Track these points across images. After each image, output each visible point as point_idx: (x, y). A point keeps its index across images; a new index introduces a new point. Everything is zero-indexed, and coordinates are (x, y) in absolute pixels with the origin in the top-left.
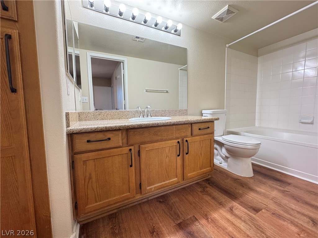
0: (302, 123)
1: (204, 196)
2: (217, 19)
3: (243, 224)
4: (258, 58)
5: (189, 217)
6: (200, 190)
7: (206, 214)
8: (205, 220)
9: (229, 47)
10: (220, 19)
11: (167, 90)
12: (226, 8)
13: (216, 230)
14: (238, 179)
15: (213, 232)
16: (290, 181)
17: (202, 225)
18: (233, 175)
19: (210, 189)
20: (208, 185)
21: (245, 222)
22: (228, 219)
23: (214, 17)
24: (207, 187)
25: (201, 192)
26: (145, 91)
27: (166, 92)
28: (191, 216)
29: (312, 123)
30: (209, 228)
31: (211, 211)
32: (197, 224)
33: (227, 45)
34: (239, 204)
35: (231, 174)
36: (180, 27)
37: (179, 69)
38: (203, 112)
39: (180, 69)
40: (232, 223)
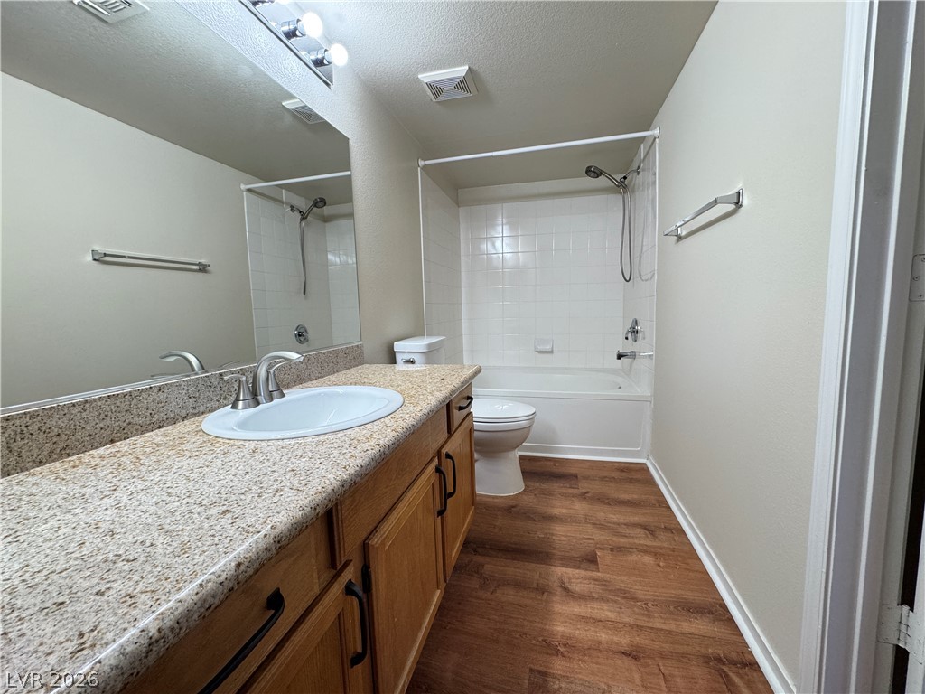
0: (540, 352)
1: (499, 593)
2: (429, 85)
3: (605, 606)
4: (461, 209)
5: (526, 682)
6: (475, 583)
7: (544, 641)
8: (555, 658)
9: (425, 168)
10: (436, 89)
11: (203, 261)
12: (461, 71)
13: (592, 662)
14: (513, 507)
15: (593, 673)
16: (573, 470)
17: (564, 676)
18: (496, 500)
19: (492, 566)
20: (478, 559)
21: (602, 599)
22: (583, 617)
23: (427, 77)
24: (483, 565)
25: (482, 587)
26: (89, 258)
27: (200, 270)
28: (527, 677)
29: (551, 352)
30: (580, 673)
31: (546, 624)
32: (556, 687)
33: (422, 163)
34: (563, 565)
35: (491, 500)
36: (338, 56)
37: (243, 187)
38: (398, 346)
39: (249, 190)
40: (594, 619)
